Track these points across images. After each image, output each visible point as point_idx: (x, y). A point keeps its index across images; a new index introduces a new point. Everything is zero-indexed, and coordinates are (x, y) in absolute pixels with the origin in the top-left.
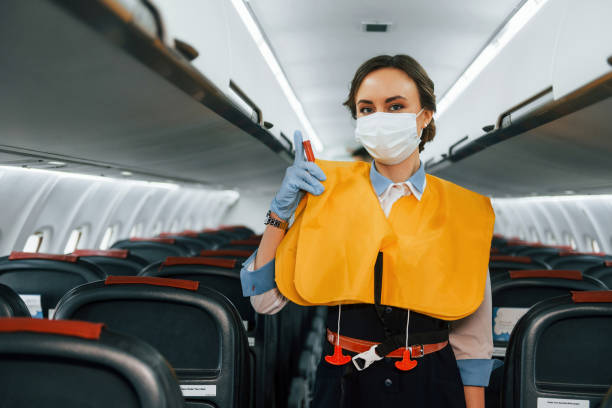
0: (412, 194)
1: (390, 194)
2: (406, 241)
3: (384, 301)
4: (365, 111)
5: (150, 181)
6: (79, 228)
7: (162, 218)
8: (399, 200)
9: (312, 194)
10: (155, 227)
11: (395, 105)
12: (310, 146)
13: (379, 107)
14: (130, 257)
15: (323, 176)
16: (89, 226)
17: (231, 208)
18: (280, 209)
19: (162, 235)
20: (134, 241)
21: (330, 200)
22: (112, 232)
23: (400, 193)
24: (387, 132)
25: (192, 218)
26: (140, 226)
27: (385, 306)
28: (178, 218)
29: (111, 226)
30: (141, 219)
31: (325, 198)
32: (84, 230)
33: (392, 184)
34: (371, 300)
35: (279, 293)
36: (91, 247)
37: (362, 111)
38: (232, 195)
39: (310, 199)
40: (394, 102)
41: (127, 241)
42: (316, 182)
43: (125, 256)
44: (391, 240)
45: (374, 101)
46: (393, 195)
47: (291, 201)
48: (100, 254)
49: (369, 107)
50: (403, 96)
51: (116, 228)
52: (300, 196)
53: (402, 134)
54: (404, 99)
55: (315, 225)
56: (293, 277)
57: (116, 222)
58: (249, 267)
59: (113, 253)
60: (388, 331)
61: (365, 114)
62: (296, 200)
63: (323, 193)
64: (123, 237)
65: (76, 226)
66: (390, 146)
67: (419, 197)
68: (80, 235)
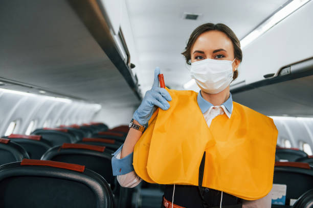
0: (225, 113)
1: (210, 113)
2: (221, 145)
3: (204, 185)
4: (198, 58)
5: (56, 97)
6: (15, 121)
7: (62, 117)
8: (217, 117)
9: (161, 109)
10: (57, 122)
11: (219, 55)
12: (163, 78)
13: (208, 56)
14: (42, 140)
15: (170, 98)
16: (21, 120)
17: (96, 113)
18: (140, 118)
19: (61, 127)
20: (46, 129)
21: (172, 114)
22: (34, 124)
23: (217, 113)
24: (213, 72)
25: (77, 118)
26: (50, 121)
27: (205, 188)
28: (70, 117)
29: (34, 120)
30: (51, 117)
31: (169, 113)
32: (18, 122)
33: (212, 107)
34: (196, 184)
35: (136, 175)
36: (21, 133)
37: (196, 58)
38: (97, 107)
39: (160, 112)
40: (218, 53)
41: (42, 129)
42: (165, 102)
43: (39, 139)
44: (212, 144)
45: (204, 51)
46: (213, 114)
47: (148, 113)
48: (25, 137)
49: (201, 56)
50: (224, 49)
51: (36, 122)
52: (154, 110)
53: (223, 74)
54: (225, 51)
55: (162, 130)
56: (146, 165)
57: (36, 118)
58: (117, 156)
59: (32, 137)
60: (206, 204)
61: (198, 60)
62: (151, 112)
63: (169, 108)
64: (40, 127)
65: (13, 119)
66: (215, 81)
67: (229, 116)
68: (15, 125)
